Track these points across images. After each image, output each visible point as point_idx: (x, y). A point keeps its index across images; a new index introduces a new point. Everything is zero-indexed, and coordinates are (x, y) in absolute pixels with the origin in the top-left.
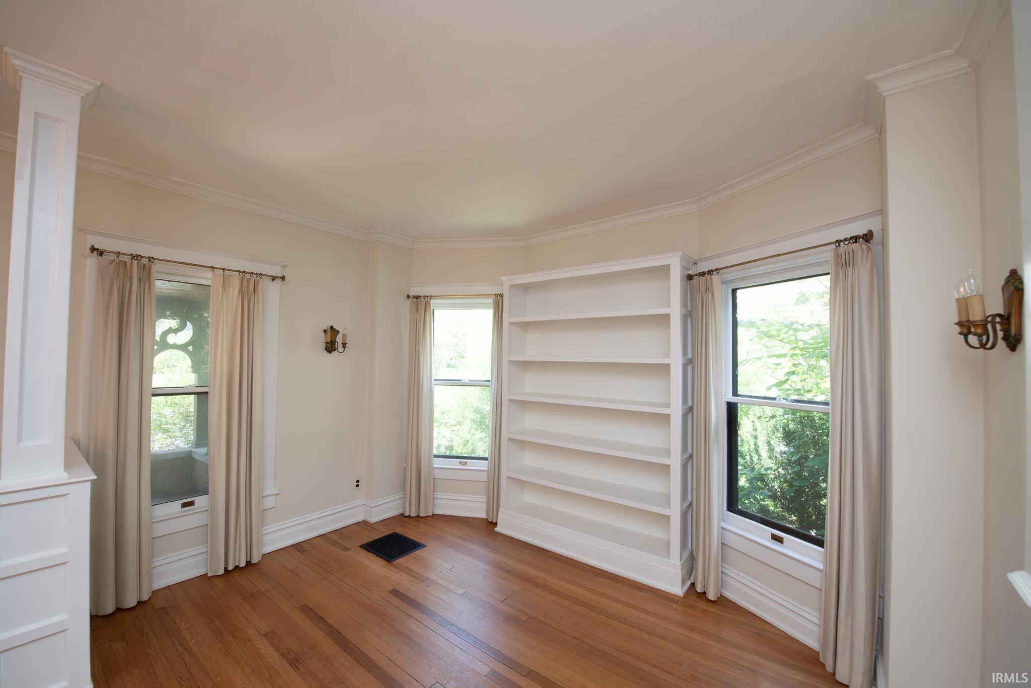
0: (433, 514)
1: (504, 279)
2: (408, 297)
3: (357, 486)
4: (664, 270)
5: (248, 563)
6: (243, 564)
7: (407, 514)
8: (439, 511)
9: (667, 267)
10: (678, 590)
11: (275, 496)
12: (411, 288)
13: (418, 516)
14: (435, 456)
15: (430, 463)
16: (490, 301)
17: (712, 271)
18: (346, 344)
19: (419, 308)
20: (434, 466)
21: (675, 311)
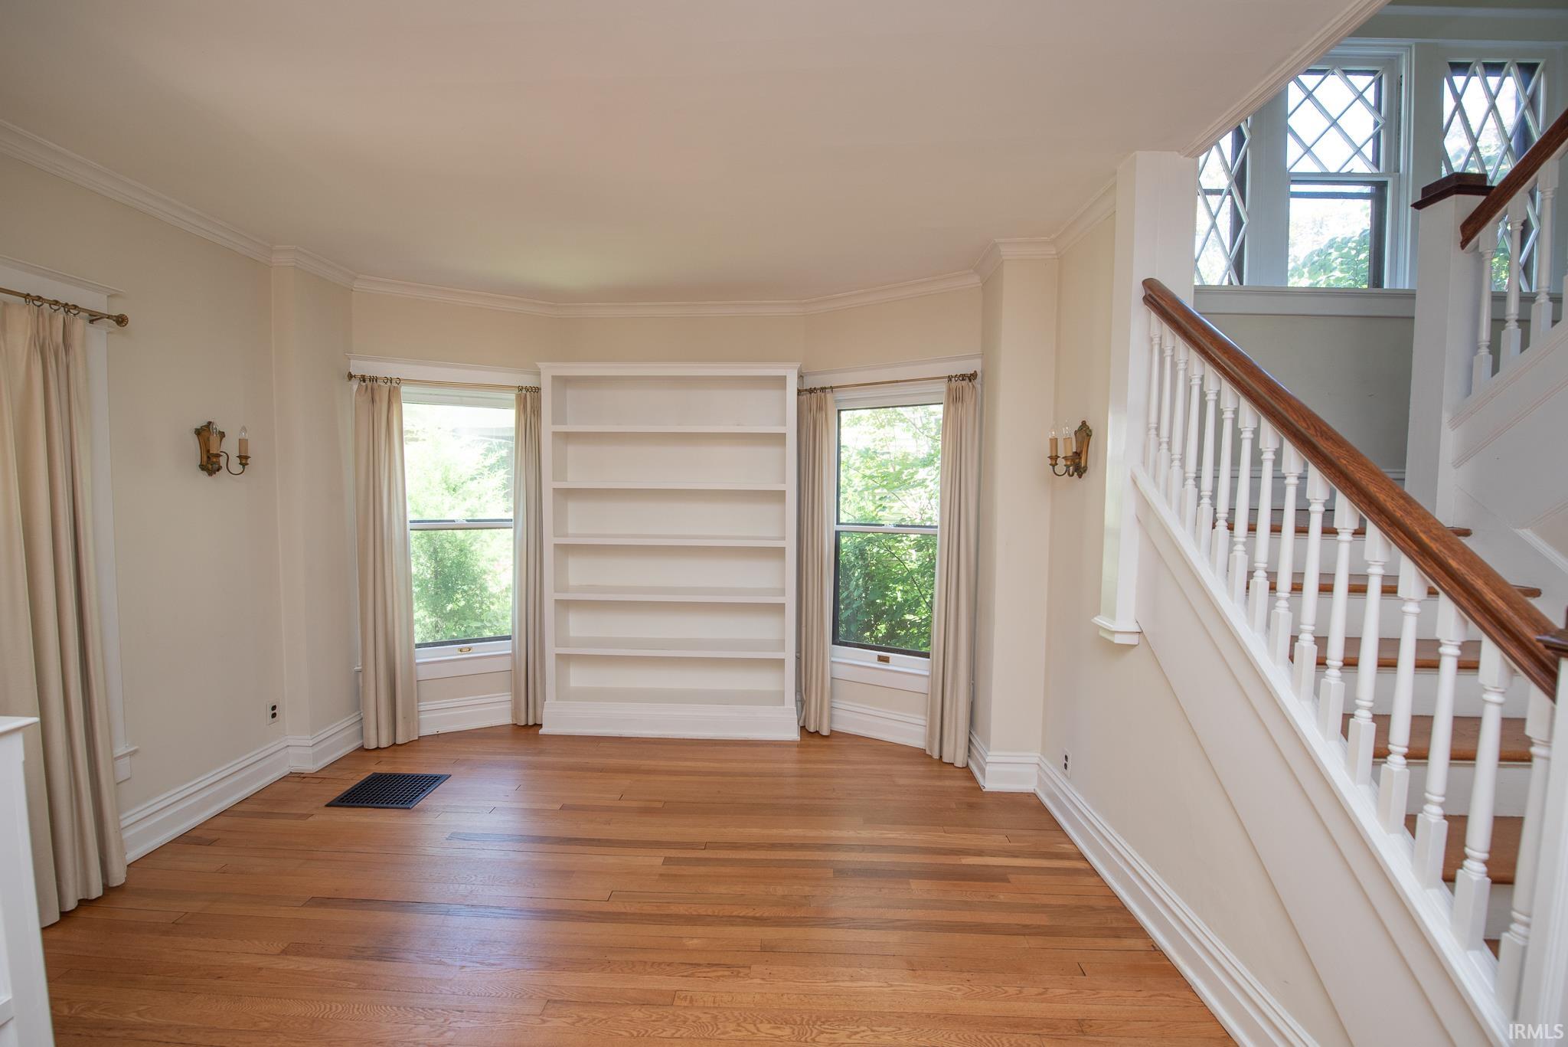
0: (419, 737)
1: (541, 365)
2: (351, 376)
3: (274, 715)
4: (780, 382)
5: (108, 889)
6: (96, 891)
7: (373, 745)
8: (425, 731)
9: (784, 378)
10: (794, 735)
11: (128, 757)
12: (352, 361)
13: (394, 744)
14: (419, 646)
15: (410, 658)
16: (512, 396)
17: (825, 388)
18: (247, 458)
19: (377, 398)
20: (417, 661)
21: (791, 430)
